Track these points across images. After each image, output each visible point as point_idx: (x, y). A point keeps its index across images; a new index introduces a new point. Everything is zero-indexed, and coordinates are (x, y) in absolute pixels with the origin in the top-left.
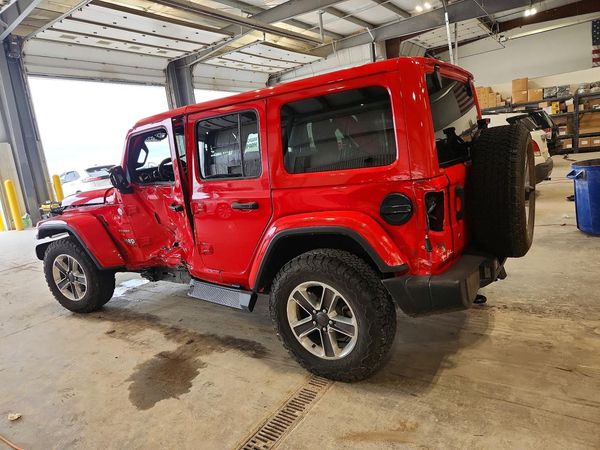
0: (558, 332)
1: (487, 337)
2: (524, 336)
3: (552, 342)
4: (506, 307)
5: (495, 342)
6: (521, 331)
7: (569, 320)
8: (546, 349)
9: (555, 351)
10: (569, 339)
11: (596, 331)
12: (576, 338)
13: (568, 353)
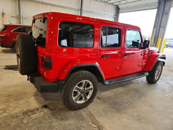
0: (15, 106)
1: (34, 96)
2: (24, 101)
3: (16, 102)
4: (37, 109)
5: (31, 96)
6: (26, 102)
7: (12, 113)
8: (17, 99)
9: (14, 99)
10: (11, 105)
11: (2, 111)
12: (9, 106)
13: (11, 100)
